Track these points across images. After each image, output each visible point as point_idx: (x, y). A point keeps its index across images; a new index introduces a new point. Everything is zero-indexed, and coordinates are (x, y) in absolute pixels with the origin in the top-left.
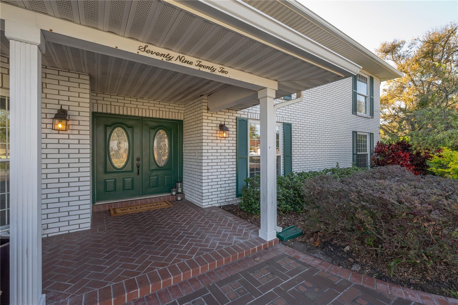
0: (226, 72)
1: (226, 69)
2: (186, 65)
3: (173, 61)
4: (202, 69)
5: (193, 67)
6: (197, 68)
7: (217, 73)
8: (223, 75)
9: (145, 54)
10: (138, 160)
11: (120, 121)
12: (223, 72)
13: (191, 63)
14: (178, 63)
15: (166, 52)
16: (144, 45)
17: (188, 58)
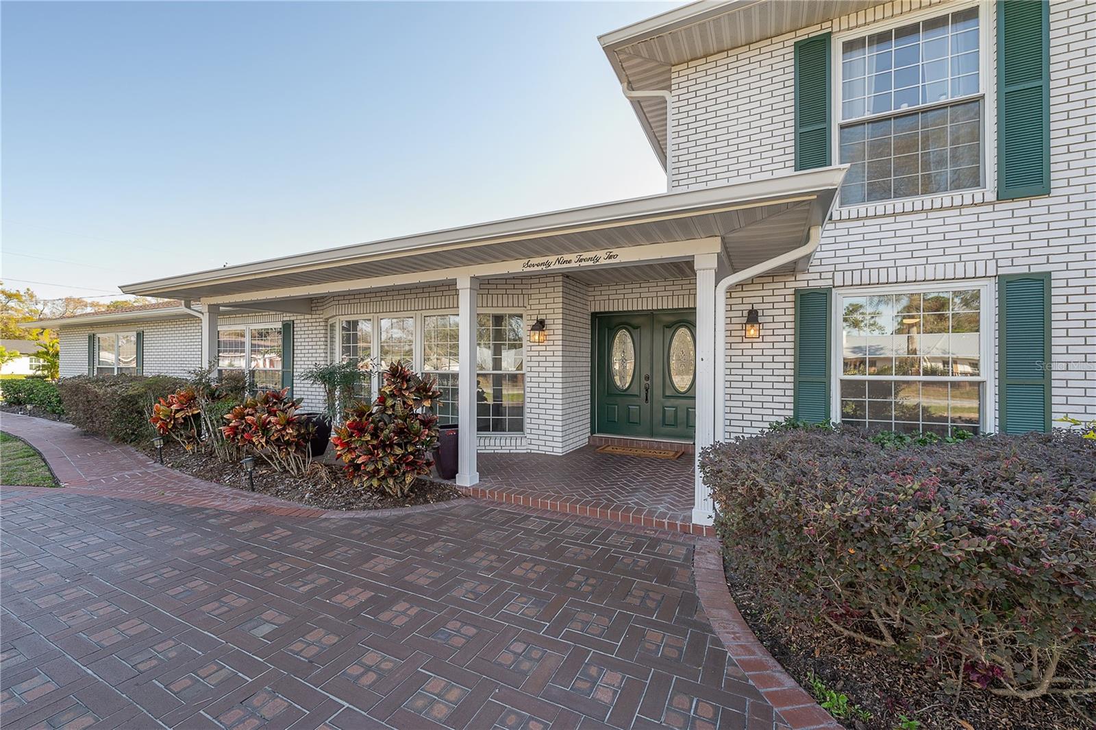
0: (615, 257)
1: (615, 251)
2: (565, 266)
3: (552, 267)
4: (583, 264)
5: (573, 265)
6: (577, 265)
7: (602, 261)
8: (612, 261)
9: (529, 269)
10: (647, 378)
11: (624, 320)
12: (610, 257)
13: (570, 262)
14: (558, 266)
15: (544, 260)
16: (526, 261)
17: (566, 257)
